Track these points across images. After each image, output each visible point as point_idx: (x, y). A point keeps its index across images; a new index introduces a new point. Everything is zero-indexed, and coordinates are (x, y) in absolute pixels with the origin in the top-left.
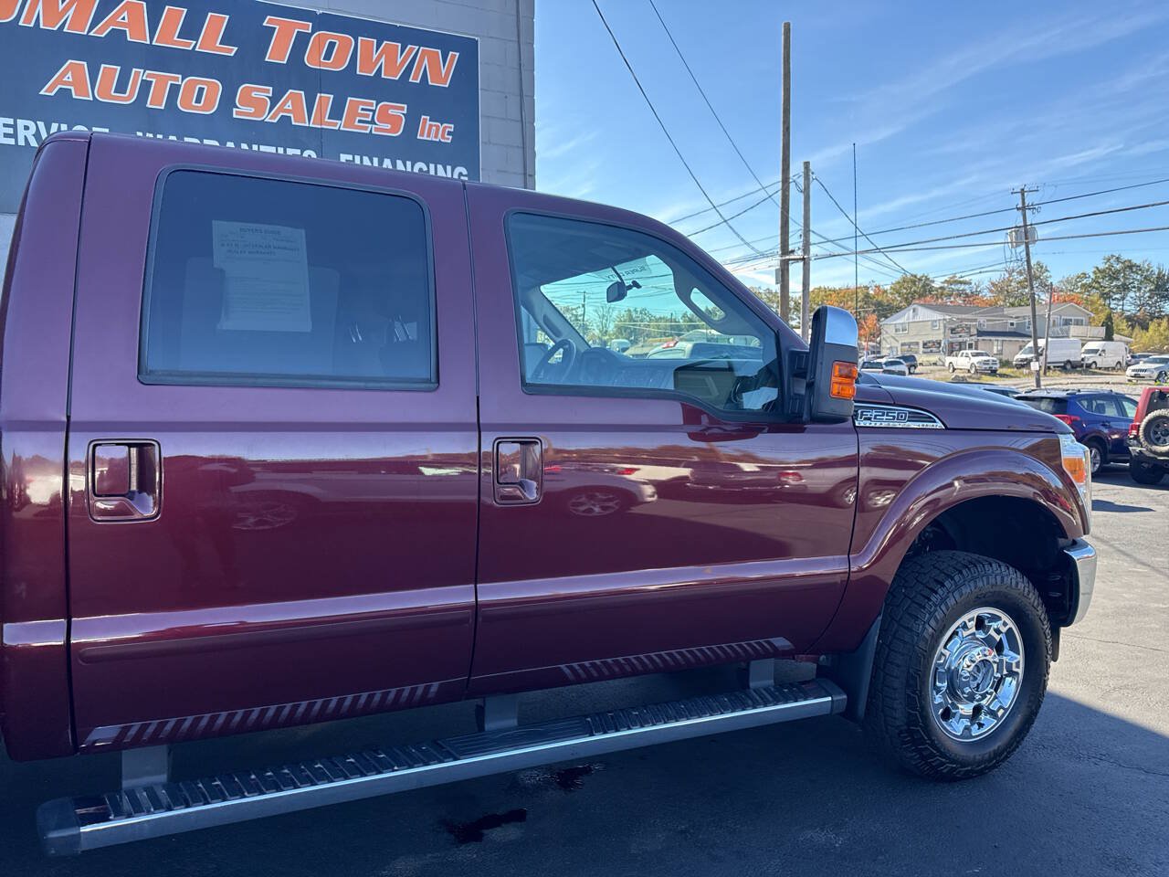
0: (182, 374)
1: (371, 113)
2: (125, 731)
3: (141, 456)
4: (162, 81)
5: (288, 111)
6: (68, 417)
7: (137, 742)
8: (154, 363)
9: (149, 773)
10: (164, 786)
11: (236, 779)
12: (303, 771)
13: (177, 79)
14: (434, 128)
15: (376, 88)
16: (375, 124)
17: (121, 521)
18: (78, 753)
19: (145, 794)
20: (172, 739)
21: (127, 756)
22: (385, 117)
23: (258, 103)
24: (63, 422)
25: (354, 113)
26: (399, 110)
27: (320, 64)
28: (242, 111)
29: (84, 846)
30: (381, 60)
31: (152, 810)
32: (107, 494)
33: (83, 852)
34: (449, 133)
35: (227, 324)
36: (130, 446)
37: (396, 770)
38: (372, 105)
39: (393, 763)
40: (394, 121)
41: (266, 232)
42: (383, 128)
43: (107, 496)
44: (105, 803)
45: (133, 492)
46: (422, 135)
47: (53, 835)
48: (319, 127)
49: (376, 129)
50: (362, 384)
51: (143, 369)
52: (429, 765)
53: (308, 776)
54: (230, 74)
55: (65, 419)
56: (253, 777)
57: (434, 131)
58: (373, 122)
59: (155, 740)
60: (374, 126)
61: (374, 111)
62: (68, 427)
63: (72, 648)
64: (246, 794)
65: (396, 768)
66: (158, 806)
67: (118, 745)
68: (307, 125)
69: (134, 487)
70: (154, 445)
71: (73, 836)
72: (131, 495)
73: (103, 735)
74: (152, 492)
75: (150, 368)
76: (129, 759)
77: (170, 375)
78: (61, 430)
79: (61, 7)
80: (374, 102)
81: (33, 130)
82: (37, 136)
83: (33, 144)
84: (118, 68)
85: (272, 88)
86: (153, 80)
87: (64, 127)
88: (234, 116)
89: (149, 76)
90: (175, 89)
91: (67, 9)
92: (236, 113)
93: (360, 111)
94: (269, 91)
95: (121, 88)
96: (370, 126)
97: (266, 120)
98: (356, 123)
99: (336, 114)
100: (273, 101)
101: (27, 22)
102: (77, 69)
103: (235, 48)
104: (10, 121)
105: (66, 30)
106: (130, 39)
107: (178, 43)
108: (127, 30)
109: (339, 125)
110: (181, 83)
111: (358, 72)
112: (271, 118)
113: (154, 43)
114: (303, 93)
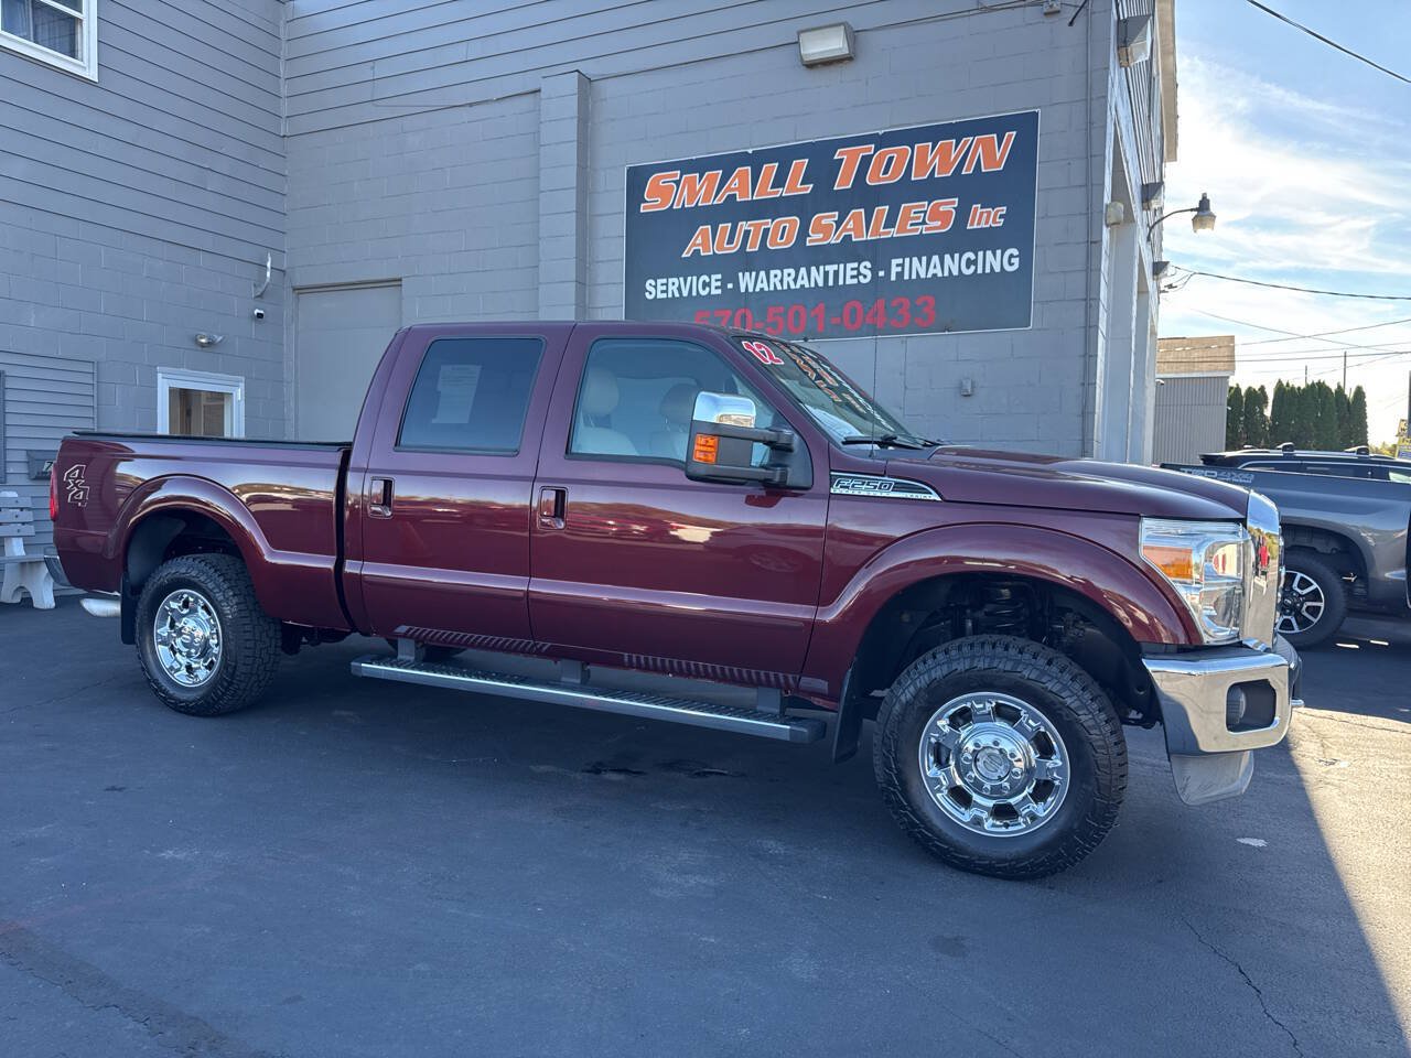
1: (922, 215)
4: (757, 228)
5: (850, 230)
6: (368, 466)
9: (407, 654)
13: (767, 223)
14: (985, 215)
15: (931, 189)
16: (927, 224)
21: (400, 641)
22: (935, 215)
23: (826, 230)
25: (907, 218)
26: (949, 205)
27: (880, 180)
28: (814, 239)
30: (934, 161)
34: (1001, 216)
38: (924, 206)
40: (945, 216)
42: (934, 227)
46: (972, 224)
48: (874, 238)
49: (927, 229)
51: (398, 444)
54: (803, 208)
55: (366, 467)
57: (985, 217)
58: (924, 223)
60: (925, 226)
61: (925, 212)
68: (865, 239)
79: (698, 188)
80: (926, 203)
81: (677, 285)
82: (679, 289)
83: (677, 295)
84: (730, 225)
85: (837, 213)
86: (752, 229)
87: (695, 278)
88: (808, 244)
89: (750, 226)
90: (766, 231)
91: (701, 188)
92: (810, 241)
93: (912, 215)
94: (834, 216)
95: (731, 241)
96: (920, 227)
97: (833, 242)
98: (909, 227)
99: (890, 223)
100: (839, 223)
101: (678, 205)
102: (704, 233)
103: (811, 186)
104: (664, 281)
105: (700, 204)
106: (738, 200)
107: (771, 193)
108: (737, 193)
109: (893, 232)
110: (771, 226)
111: (913, 179)
112: (837, 239)
113: (754, 198)
114: (862, 210)
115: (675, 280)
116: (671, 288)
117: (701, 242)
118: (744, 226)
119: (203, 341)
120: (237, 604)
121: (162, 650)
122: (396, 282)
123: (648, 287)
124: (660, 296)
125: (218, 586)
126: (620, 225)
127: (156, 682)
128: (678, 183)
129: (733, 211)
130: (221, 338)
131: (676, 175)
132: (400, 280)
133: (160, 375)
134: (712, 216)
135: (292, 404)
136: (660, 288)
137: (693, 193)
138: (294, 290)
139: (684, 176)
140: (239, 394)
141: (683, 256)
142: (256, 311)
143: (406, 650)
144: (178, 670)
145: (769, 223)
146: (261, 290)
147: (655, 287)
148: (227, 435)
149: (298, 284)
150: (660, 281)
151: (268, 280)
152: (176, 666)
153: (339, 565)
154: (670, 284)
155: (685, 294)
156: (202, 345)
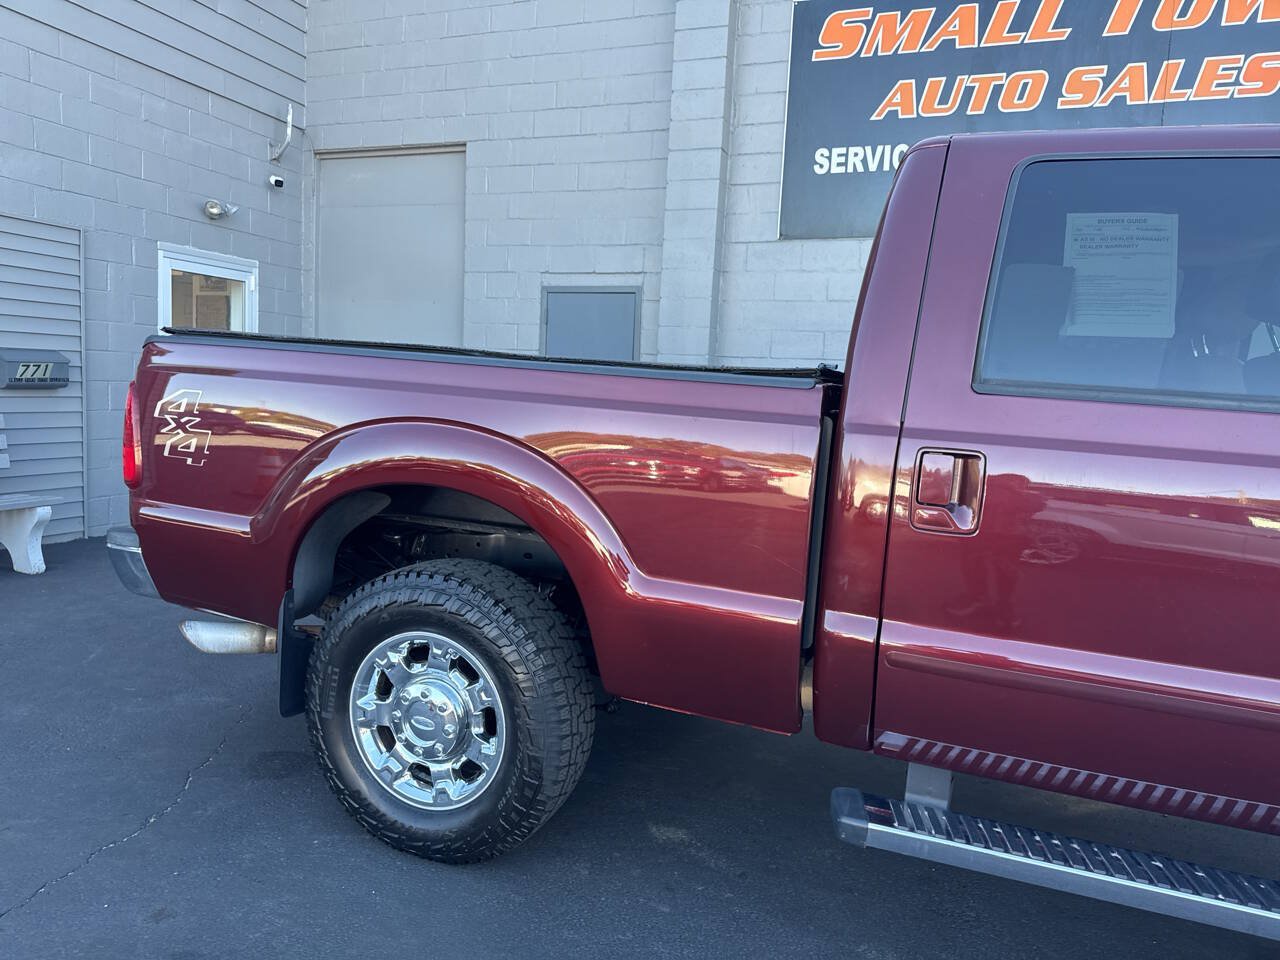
0: (1018, 384)
1: (1235, 72)
2: (911, 744)
3: (965, 468)
4: (985, 84)
5: (1123, 90)
6: (902, 423)
7: (922, 758)
8: (989, 372)
9: (929, 794)
10: (945, 813)
11: (1019, 834)
12: (1096, 854)
13: (1001, 78)
16: (1241, 85)
17: (937, 533)
18: (872, 752)
19: (926, 813)
20: (956, 766)
21: (913, 769)
22: (1254, 73)
23: (1088, 89)
24: (897, 428)
25: (1211, 76)
26: (1276, 60)
27: (1173, 24)
28: (1069, 99)
29: (869, 843)
30: (1257, 1)
31: (933, 832)
32: (931, 504)
33: (868, 847)
35: (1071, 330)
36: (956, 456)
37: (1220, 899)
38: (1239, 60)
39: (1218, 890)
40: (1268, 76)
41: (1130, 221)
42: (1251, 88)
43: (928, 504)
44: (889, 808)
45: (953, 505)
47: (845, 820)
48: (1162, 101)
49: (1240, 92)
50: (1234, 404)
51: (977, 378)
52: (1269, 910)
53: (1102, 862)
54: (1055, 60)
55: (899, 425)
56: (1038, 838)
58: (1237, 83)
59: (939, 762)
60: (1238, 87)
61: (1240, 69)
62: (901, 432)
63: (880, 648)
64: (1030, 854)
65: (1220, 896)
66: (939, 831)
67: (904, 755)
68: (1146, 102)
69: (955, 500)
70: (979, 457)
71: (863, 829)
72: (951, 508)
73: (893, 740)
74: (969, 505)
75: (983, 377)
76: (915, 773)
77: (1004, 385)
78: (895, 436)
79: (898, 30)
80: (1242, 57)
81: (861, 156)
82: (864, 161)
83: (860, 169)
84: (944, 79)
85: (1105, 67)
86: (977, 85)
87: (888, 148)
88: (1059, 107)
89: (974, 81)
90: (998, 89)
91: (903, 31)
92: (1063, 103)
93: (1220, 72)
94: (1102, 71)
95: (944, 100)
96: (1231, 88)
97: (1097, 105)
98: (1213, 89)
99: (1186, 81)
100: (1107, 81)
101: (867, 52)
102: (905, 90)
103: (1069, 30)
104: (843, 150)
105: (900, 52)
106: (957, 47)
107: (1007, 39)
108: (957, 37)
109: (1190, 94)
110: (1005, 82)
111: (1223, 24)
112: (1103, 102)
113: (982, 45)
114: (1145, 64)
115: (859, 150)
116: (851, 159)
117: (900, 100)
118: (965, 80)
119: (215, 211)
120: (545, 668)
121: (366, 738)
122: (459, 148)
123: (818, 157)
124: (835, 170)
125: (505, 633)
126: (780, 78)
127: (356, 795)
128: (869, 23)
129: (950, 61)
130: (234, 210)
131: (867, 13)
132: (464, 145)
133: (161, 253)
134: (917, 67)
135: (312, 298)
136: (835, 160)
137: (891, 37)
138: (316, 154)
139: (878, 15)
140: (252, 282)
141: (873, 118)
142: (273, 180)
143: (927, 790)
144: (398, 776)
145: (1002, 78)
146: (278, 151)
147: (829, 158)
148: (235, 327)
149: (322, 146)
150: (836, 151)
151: (288, 138)
152: (396, 767)
153: (813, 618)
154: (851, 155)
155: (873, 167)
156: (212, 217)
